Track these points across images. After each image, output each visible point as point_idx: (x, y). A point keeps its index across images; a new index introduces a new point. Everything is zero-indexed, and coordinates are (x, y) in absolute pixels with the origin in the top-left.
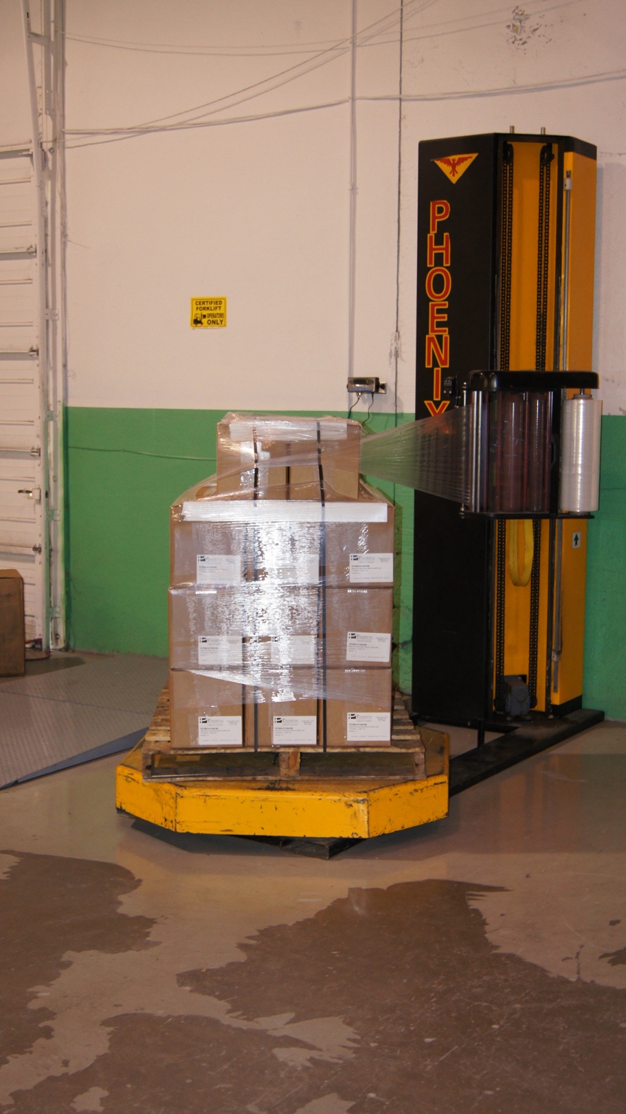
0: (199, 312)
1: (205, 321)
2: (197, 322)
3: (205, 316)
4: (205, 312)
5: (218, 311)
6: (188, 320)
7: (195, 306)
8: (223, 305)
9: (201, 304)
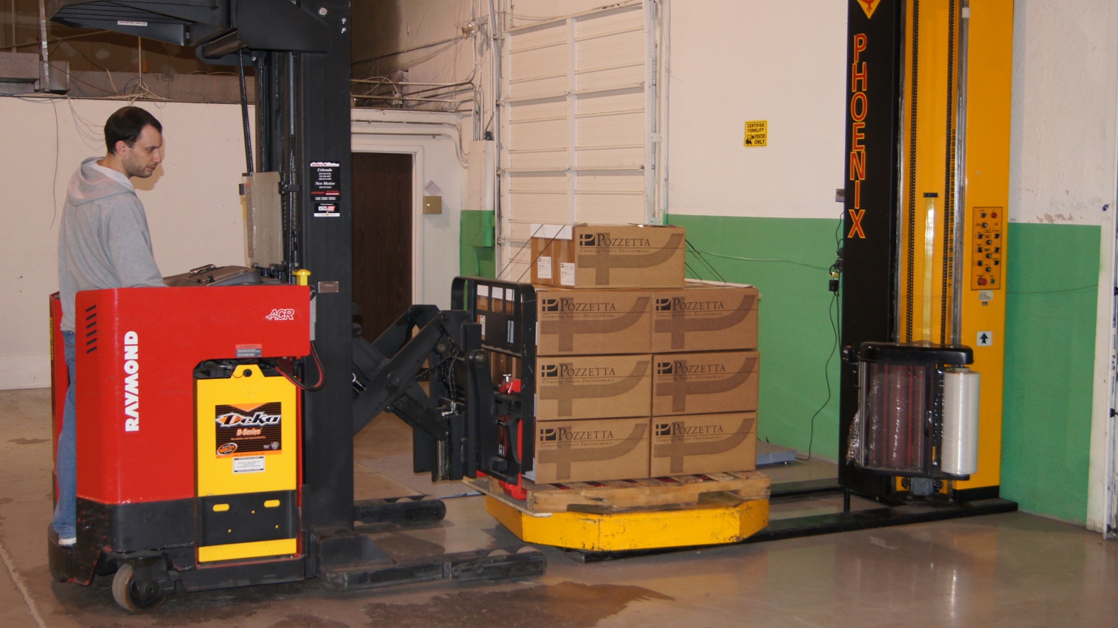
0: (750, 133)
1: (753, 141)
2: (748, 142)
3: (753, 137)
4: (754, 134)
5: (761, 133)
6: (743, 141)
7: (747, 128)
8: (764, 127)
9: (751, 126)
